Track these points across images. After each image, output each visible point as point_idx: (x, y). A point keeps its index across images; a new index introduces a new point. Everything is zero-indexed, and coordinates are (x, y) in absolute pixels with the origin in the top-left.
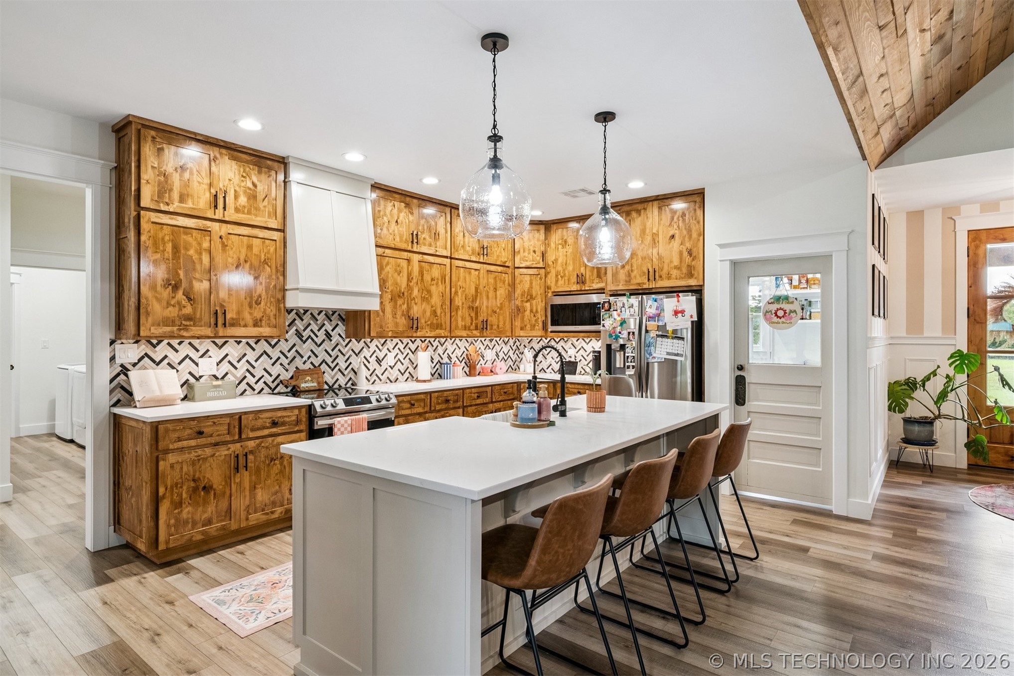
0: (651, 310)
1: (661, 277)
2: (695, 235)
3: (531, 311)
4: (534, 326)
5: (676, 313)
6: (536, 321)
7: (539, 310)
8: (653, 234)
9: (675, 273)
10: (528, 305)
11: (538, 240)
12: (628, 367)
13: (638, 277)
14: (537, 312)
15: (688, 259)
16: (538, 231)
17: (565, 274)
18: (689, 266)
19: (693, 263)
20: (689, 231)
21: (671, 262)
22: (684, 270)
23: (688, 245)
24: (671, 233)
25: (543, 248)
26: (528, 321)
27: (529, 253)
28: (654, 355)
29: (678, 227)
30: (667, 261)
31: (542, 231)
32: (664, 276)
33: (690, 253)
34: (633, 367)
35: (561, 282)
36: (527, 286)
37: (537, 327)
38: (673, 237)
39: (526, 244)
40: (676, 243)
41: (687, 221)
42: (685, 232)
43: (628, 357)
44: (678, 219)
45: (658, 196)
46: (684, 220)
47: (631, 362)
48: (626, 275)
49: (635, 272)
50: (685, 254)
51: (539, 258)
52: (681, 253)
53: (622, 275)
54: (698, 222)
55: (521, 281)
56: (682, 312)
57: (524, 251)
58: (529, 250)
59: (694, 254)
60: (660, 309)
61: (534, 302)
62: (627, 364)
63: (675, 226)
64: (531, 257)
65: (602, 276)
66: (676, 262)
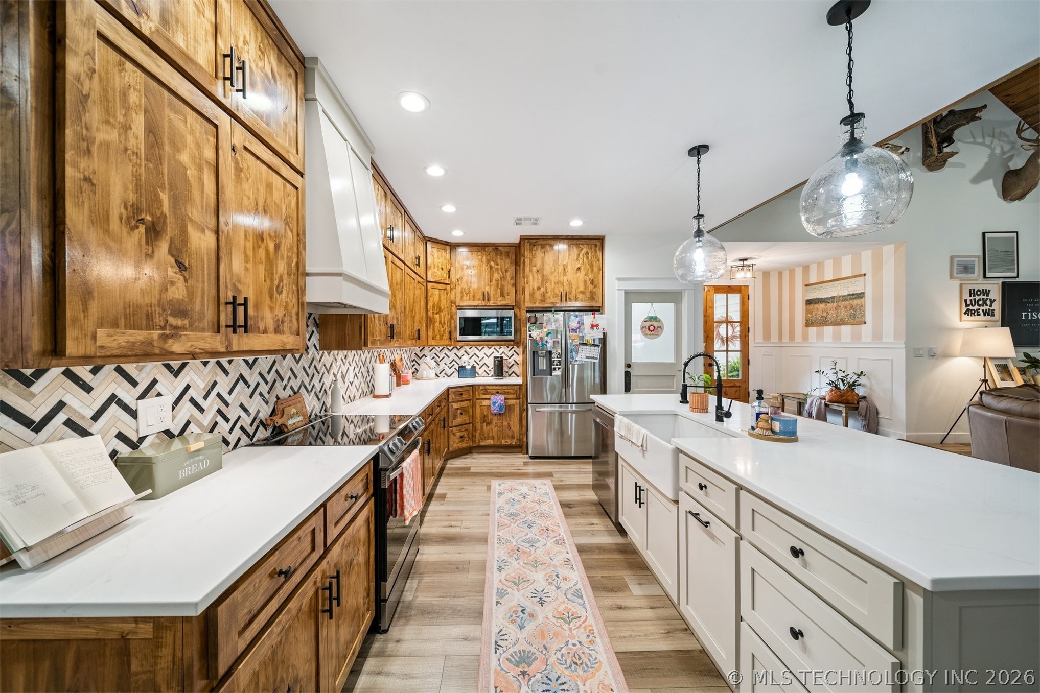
0: (574, 324)
1: (570, 298)
2: (596, 269)
3: (440, 322)
4: (443, 335)
5: (593, 326)
6: (444, 331)
7: (446, 322)
8: (564, 265)
9: (580, 296)
10: (437, 316)
11: (445, 259)
12: (555, 369)
13: (551, 297)
14: (444, 323)
15: (591, 287)
16: (445, 250)
17: (470, 291)
18: (591, 292)
19: (594, 290)
20: (592, 266)
21: (578, 288)
22: (588, 295)
23: (591, 276)
24: (578, 266)
25: (448, 267)
26: (437, 332)
27: (438, 270)
28: (577, 359)
29: (583, 262)
30: (574, 287)
31: (448, 251)
32: (572, 298)
33: (592, 282)
34: (559, 368)
35: (465, 298)
36: (437, 299)
37: (444, 337)
38: (579, 269)
39: (436, 261)
40: (581, 275)
41: (590, 258)
42: (588, 267)
43: (554, 361)
44: (583, 255)
45: (568, 236)
46: (588, 258)
47: (557, 365)
48: (541, 296)
49: (549, 294)
50: (589, 283)
51: (445, 275)
52: (585, 282)
53: (538, 295)
54: (599, 260)
55: (433, 294)
56: (597, 326)
57: (434, 267)
58: (438, 266)
59: (595, 284)
60: (581, 323)
61: (442, 314)
62: (553, 367)
63: (581, 262)
64: (439, 274)
65: (505, 295)
66: (582, 288)
